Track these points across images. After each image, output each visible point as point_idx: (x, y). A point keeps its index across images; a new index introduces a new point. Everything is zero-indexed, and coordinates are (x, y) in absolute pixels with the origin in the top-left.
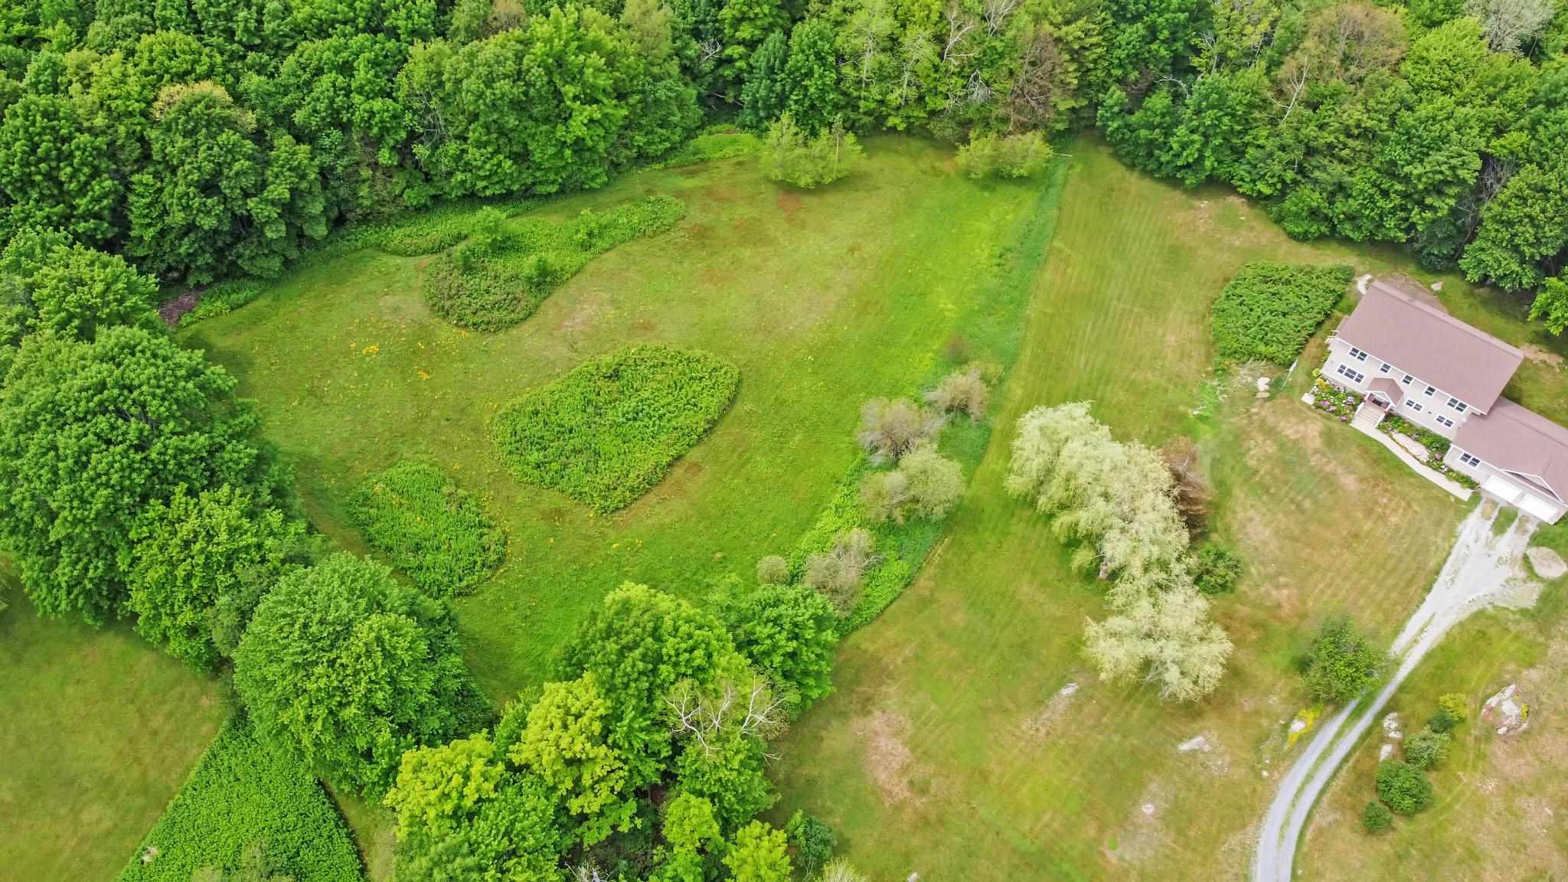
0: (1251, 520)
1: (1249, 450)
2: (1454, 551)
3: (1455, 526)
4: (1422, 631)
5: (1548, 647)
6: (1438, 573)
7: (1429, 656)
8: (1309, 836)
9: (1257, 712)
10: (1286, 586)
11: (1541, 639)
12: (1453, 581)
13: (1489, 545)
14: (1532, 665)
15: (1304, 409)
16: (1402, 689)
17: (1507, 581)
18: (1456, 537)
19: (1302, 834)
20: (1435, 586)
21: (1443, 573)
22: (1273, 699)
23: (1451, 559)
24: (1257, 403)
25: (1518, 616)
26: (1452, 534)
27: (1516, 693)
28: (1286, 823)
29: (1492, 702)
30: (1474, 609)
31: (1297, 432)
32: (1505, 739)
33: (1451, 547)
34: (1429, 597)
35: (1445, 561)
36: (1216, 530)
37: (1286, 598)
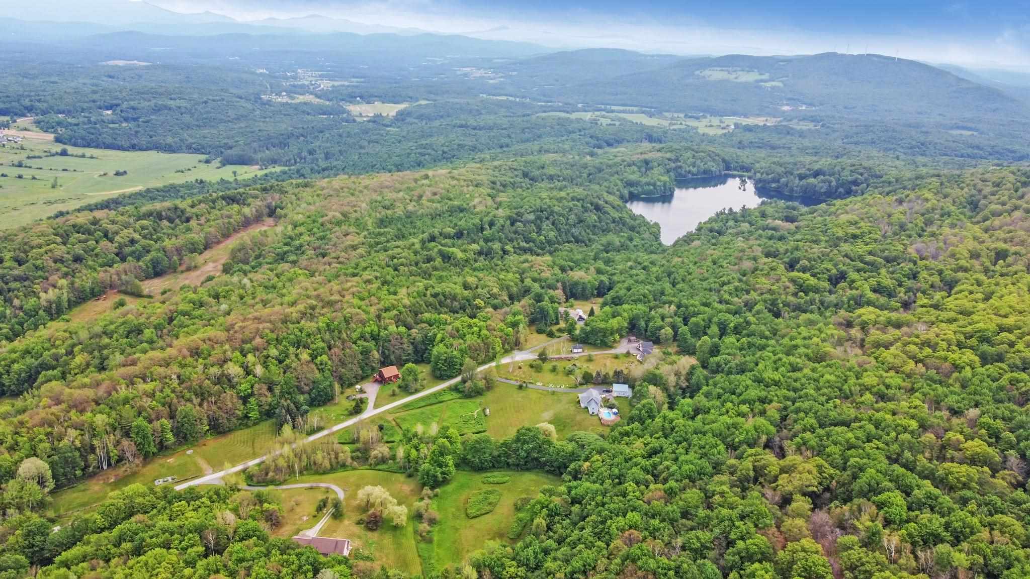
0: (357, 530)
1: (361, 541)
4: (321, 524)
5: (298, 527)
7: (319, 521)
8: (336, 497)
9: (348, 508)
10: (347, 524)
12: (316, 531)
14: (301, 524)
16: (324, 516)
17: (305, 534)
19: (338, 497)
22: (346, 510)
25: (303, 529)
27: (303, 520)
28: (340, 497)
29: (307, 518)
30: (311, 529)
32: (305, 515)
35: (320, 530)
36: (363, 527)
37: (346, 522)
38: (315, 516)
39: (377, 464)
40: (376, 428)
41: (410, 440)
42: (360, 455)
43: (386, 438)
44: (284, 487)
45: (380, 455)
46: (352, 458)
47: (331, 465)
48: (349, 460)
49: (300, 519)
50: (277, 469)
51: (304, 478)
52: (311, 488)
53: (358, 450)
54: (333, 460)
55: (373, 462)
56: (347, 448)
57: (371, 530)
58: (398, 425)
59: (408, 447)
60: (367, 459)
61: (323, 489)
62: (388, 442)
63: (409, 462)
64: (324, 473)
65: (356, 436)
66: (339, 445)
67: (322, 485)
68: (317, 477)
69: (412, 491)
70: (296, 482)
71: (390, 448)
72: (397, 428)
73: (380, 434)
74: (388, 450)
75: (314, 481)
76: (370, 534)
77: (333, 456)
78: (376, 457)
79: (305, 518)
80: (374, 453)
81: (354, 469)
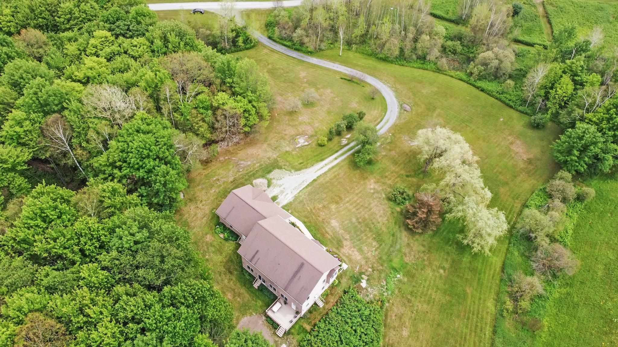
0: (381, 216)
1: (376, 250)
2: (298, 191)
3: (293, 200)
4: (322, 168)
5: (278, 156)
6: (308, 185)
7: (322, 160)
8: (379, 120)
9: (390, 150)
10: (371, 189)
11: (278, 159)
12: (303, 182)
13: (282, 192)
14: (287, 152)
15: (347, 262)
16: (337, 151)
17: (281, 179)
18: (295, 196)
19: (381, 121)
20: (311, 181)
21: (306, 185)
22: (384, 153)
23: (302, 188)
24: (368, 273)
25: (284, 167)
26: (296, 198)
27: (297, 144)
28: (386, 123)
29: (306, 143)
30: (299, 172)
31: (353, 251)
32: (307, 134)
33: (299, 193)
34: (315, 178)
35: (303, 189)
36: (398, 212)
37: (372, 185)
38: (321, 145)
39: (481, 78)
40: (506, 8)
41: (565, 55)
42: (459, 48)
43: (517, 33)
44: (314, 60)
45: (495, 63)
46: (444, 49)
47: (402, 50)
48: (436, 52)
49: (293, 139)
50: (313, 27)
51: (351, 54)
52: (351, 80)
53: (459, 38)
54: (408, 44)
55: (475, 71)
56: (440, 27)
57: (411, 231)
58: (547, 16)
59: (558, 67)
60: (469, 60)
61: (368, 90)
62: (517, 41)
63: (546, 98)
64: (385, 60)
65: (466, 12)
66: (431, 18)
67: (370, 80)
68: (372, 62)
69: (530, 162)
70: (334, 59)
71: (517, 55)
72: (543, 22)
73: (510, 22)
74: (513, 57)
75: (364, 69)
76: (404, 237)
77: (411, 36)
78: (485, 64)
79: (302, 141)
80: (485, 55)
81: (439, 70)
